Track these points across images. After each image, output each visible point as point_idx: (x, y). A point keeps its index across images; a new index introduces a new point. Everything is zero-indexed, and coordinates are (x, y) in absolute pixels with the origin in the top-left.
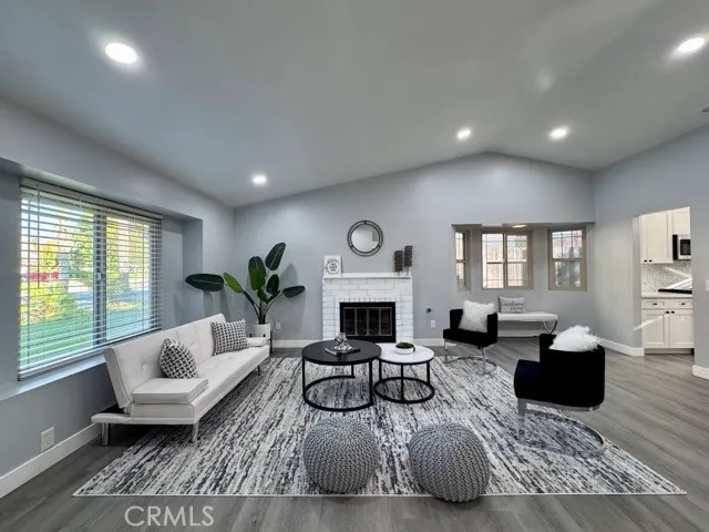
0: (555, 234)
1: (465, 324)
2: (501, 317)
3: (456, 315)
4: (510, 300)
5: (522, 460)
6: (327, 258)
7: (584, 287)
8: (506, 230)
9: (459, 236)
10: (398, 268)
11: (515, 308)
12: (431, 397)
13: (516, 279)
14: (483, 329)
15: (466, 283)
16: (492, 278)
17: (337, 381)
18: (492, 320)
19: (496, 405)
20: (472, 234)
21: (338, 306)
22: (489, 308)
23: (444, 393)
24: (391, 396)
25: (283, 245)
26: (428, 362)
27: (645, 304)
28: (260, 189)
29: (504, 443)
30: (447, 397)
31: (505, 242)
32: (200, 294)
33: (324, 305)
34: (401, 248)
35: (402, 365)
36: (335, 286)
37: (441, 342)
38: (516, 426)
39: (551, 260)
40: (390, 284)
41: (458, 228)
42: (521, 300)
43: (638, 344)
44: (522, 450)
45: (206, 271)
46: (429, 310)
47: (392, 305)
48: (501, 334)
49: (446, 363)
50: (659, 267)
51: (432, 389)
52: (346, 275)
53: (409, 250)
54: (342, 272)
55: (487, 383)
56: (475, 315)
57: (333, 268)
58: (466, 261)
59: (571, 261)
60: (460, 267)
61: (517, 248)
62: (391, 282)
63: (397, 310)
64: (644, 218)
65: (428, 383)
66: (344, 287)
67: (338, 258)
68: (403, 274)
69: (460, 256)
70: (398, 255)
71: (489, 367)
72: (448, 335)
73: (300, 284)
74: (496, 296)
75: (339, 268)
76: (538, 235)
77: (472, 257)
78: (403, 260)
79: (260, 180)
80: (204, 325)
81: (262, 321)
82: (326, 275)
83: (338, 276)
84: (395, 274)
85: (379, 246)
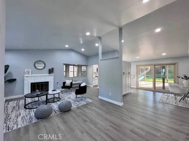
0: (82, 67)
1: (66, 85)
2: (73, 83)
3: (64, 83)
4: (74, 79)
5: (76, 104)
6: (26, 70)
7: (86, 76)
8: (74, 65)
9: (65, 66)
10: (50, 73)
11: (75, 81)
12: (60, 100)
13: (75, 75)
14: (70, 85)
15: (66, 76)
16: (71, 75)
17: (34, 103)
18: (71, 83)
19: (72, 98)
20: (67, 66)
21: (30, 84)
22: (71, 81)
23: (62, 98)
24: (51, 102)
26: (59, 93)
27: (93, 79)
29: (74, 102)
30: (63, 99)
31: (74, 67)
33: (25, 84)
34: (51, 68)
35: (54, 94)
36: (29, 78)
37: (61, 89)
38: (75, 100)
39: (81, 71)
40: (47, 77)
41: (64, 64)
42: (76, 79)
43: (92, 85)
44: (76, 102)
46: (58, 83)
47: (48, 82)
48: (73, 86)
49: (62, 93)
50: (95, 73)
51: (60, 98)
52: (33, 75)
53: (53, 69)
54: (32, 74)
55: (71, 95)
56: (68, 83)
57: (29, 73)
58: (66, 71)
59: (85, 72)
60: (65, 72)
61: (76, 69)
62: (48, 77)
63: (49, 83)
64: (94, 65)
65: (59, 98)
66: (32, 78)
67: (30, 70)
68: (51, 75)
69: (65, 70)
70: (50, 70)
71: (71, 93)
72: (63, 88)
73: (14, 78)
74: (72, 78)
75: (31, 73)
76: (79, 66)
77: (67, 70)
78: (51, 71)
82: (26, 75)
83: (31, 75)
84: (49, 75)
85: (44, 67)
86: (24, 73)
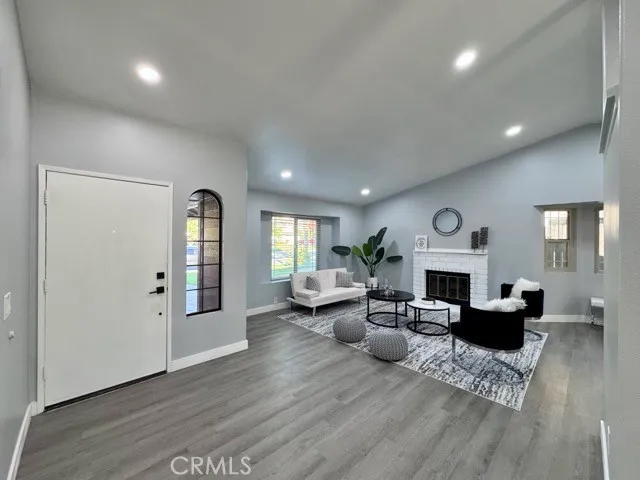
3: (507, 289)
6: (417, 237)
10: (475, 246)
20: (580, 211)
21: (424, 272)
25: (386, 228)
28: (366, 197)
32: (338, 257)
33: (414, 270)
34: (478, 229)
36: (422, 257)
40: (465, 259)
45: (341, 244)
47: (468, 275)
52: (431, 250)
53: (485, 231)
54: (428, 247)
57: (421, 244)
58: (569, 240)
63: (472, 281)
66: (428, 259)
67: (425, 237)
68: (479, 251)
70: (475, 235)
73: (400, 254)
75: (426, 244)
77: (578, 235)
78: (479, 239)
79: (365, 192)
80: (333, 272)
81: (372, 276)
82: (417, 249)
83: (425, 250)
84: (471, 251)
85: (458, 228)
86: (414, 245)
